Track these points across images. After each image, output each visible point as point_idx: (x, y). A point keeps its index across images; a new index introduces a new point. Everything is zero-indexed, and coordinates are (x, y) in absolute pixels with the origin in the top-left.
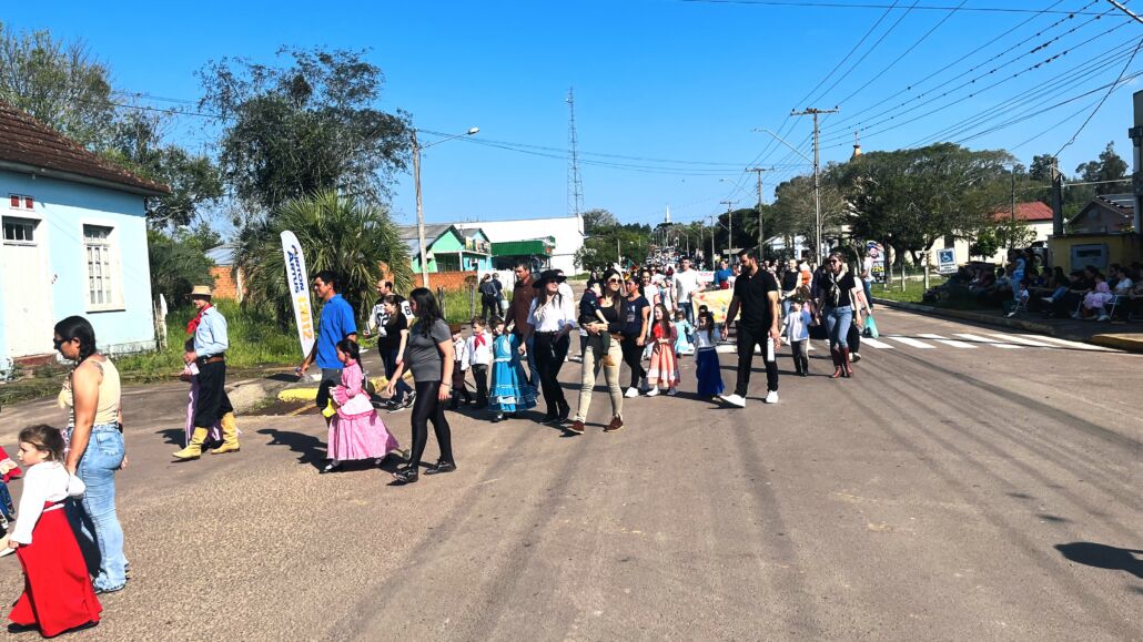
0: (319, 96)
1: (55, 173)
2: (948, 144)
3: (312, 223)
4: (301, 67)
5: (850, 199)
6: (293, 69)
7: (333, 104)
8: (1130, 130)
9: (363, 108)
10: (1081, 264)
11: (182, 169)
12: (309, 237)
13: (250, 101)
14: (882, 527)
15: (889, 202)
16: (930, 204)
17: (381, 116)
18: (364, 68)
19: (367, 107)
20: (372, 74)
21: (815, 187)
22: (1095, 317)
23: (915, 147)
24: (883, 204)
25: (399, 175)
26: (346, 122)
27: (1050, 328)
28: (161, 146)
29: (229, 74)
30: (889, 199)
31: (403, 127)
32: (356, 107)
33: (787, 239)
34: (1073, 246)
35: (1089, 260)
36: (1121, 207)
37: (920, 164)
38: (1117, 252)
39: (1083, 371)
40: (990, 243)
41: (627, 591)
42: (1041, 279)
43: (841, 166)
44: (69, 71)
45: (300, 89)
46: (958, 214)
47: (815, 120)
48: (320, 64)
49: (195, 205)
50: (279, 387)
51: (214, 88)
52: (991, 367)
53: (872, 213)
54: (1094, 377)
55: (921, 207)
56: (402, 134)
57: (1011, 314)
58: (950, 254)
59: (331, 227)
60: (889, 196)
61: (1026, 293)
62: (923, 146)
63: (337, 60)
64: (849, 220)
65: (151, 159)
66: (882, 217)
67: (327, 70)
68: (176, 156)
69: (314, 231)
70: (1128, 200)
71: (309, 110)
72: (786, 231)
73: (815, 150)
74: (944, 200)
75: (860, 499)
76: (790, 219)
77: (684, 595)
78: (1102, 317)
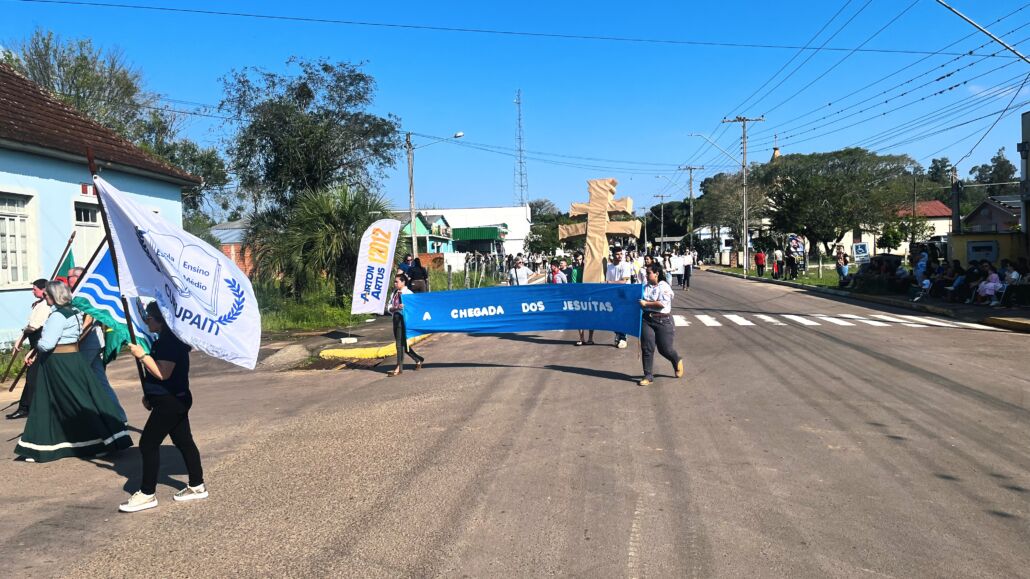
0: (320, 99)
1: (118, 167)
2: (857, 148)
3: (326, 212)
4: (306, 76)
5: (771, 196)
6: (301, 78)
7: (331, 108)
8: (1019, 145)
9: (357, 111)
11: (193, 161)
12: (324, 223)
13: (264, 104)
14: (838, 447)
15: (805, 199)
16: (842, 202)
17: (375, 119)
18: (361, 78)
19: (361, 111)
20: (366, 83)
21: (743, 184)
22: (987, 302)
23: (829, 151)
24: (800, 201)
25: (388, 170)
26: (343, 123)
27: (951, 311)
28: (176, 140)
29: (247, 81)
30: (805, 197)
31: (393, 129)
32: (352, 110)
33: (713, 230)
34: (968, 242)
35: (983, 254)
36: (1010, 207)
37: (832, 166)
38: (1006, 248)
39: (979, 346)
40: (894, 237)
42: (941, 270)
43: (762, 166)
44: (107, 74)
45: (304, 93)
46: (866, 210)
47: (744, 127)
48: (323, 74)
49: (204, 192)
50: (318, 347)
51: (234, 93)
52: (904, 341)
53: (791, 208)
54: (988, 350)
55: (834, 204)
56: (390, 135)
57: (916, 299)
58: (863, 247)
59: (342, 214)
60: (805, 193)
61: (926, 282)
62: (836, 150)
63: (339, 70)
64: (769, 214)
65: (168, 151)
66: (799, 212)
67: (329, 79)
68: (188, 148)
69: (328, 218)
70: (1016, 202)
71: (312, 113)
72: (713, 222)
73: (743, 154)
74: (853, 198)
75: (819, 430)
76: (718, 212)
77: (708, 485)
78: (993, 303)
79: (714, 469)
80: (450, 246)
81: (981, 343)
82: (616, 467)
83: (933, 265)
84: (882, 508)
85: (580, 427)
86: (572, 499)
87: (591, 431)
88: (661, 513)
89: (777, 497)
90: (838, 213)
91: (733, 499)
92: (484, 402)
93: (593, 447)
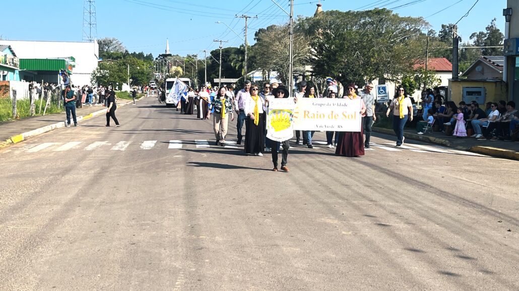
2: (384, 9)
5: (313, 45)
8: (504, 10)
10: (469, 100)
14: (350, 233)
15: (341, 50)
16: (370, 54)
21: (290, 34)
22: (474, 135)
23: (361, 10)
24: (337, 51)
27: (447, 142)
30: (341, 48)
33: (264, 73)
34: (464, 87)
35: (474, 98)
36: (498, 65)
37: (364, 23)
38: (491, 93)
39: (465, 165)
40: (410, 86)
41: (207, 261)
43: (307, 19)
46: (389, 63)
52: (410, 161)
53: (326, 56)
54: (472, 168)
55: (364, 55)
57: (421, 133)
58: (384, 88)
60: (341, 45)
61: (431, 118)
62: (366, 10)
64: (311, 61)
66: (336, 60)
70: (501, 61)
72: (264, 67)
73: (291, 5)
74: (380, 52)
75: (336, 222)
76: (268, 58)
77: (242, 261)
78: (479, 136)
79: (248, 250)
80: (17, 75)
81: (467, 164)
82: (163, 251)
83: (437, 105)
84: (379, 273)
85: (133, 222)
86: (120, 276)
87: (142, 225)
88: (199, 282)
89: (297, 268)
90: (367, 63)
91: (261, 270)
92: (43, 204)
93: (143, 237)
